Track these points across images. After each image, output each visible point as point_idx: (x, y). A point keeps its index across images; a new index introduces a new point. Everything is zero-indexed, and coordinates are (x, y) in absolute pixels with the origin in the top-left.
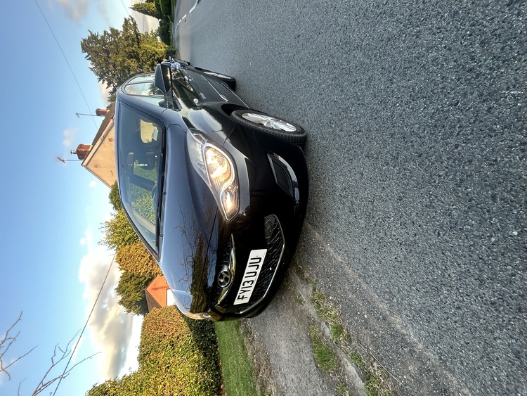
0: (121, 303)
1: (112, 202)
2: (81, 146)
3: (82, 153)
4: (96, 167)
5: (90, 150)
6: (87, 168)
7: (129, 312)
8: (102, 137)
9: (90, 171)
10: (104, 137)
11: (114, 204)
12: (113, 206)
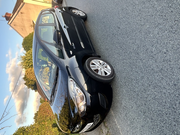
0: (25, 84)
1: (23, 47)
2: (7, 14)
3: (8, 18)
4: (15, 25)
5: (11, 16)
6: (10, 26)
7: (29, 88)
8: (17, 11)
9: (12, 27)
10: (19, 11)
11: (24, 48)
12: (24, 49)
